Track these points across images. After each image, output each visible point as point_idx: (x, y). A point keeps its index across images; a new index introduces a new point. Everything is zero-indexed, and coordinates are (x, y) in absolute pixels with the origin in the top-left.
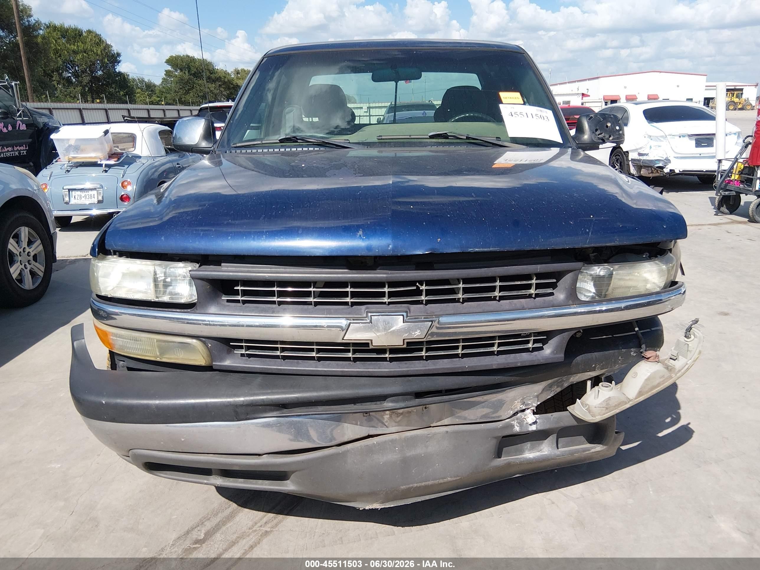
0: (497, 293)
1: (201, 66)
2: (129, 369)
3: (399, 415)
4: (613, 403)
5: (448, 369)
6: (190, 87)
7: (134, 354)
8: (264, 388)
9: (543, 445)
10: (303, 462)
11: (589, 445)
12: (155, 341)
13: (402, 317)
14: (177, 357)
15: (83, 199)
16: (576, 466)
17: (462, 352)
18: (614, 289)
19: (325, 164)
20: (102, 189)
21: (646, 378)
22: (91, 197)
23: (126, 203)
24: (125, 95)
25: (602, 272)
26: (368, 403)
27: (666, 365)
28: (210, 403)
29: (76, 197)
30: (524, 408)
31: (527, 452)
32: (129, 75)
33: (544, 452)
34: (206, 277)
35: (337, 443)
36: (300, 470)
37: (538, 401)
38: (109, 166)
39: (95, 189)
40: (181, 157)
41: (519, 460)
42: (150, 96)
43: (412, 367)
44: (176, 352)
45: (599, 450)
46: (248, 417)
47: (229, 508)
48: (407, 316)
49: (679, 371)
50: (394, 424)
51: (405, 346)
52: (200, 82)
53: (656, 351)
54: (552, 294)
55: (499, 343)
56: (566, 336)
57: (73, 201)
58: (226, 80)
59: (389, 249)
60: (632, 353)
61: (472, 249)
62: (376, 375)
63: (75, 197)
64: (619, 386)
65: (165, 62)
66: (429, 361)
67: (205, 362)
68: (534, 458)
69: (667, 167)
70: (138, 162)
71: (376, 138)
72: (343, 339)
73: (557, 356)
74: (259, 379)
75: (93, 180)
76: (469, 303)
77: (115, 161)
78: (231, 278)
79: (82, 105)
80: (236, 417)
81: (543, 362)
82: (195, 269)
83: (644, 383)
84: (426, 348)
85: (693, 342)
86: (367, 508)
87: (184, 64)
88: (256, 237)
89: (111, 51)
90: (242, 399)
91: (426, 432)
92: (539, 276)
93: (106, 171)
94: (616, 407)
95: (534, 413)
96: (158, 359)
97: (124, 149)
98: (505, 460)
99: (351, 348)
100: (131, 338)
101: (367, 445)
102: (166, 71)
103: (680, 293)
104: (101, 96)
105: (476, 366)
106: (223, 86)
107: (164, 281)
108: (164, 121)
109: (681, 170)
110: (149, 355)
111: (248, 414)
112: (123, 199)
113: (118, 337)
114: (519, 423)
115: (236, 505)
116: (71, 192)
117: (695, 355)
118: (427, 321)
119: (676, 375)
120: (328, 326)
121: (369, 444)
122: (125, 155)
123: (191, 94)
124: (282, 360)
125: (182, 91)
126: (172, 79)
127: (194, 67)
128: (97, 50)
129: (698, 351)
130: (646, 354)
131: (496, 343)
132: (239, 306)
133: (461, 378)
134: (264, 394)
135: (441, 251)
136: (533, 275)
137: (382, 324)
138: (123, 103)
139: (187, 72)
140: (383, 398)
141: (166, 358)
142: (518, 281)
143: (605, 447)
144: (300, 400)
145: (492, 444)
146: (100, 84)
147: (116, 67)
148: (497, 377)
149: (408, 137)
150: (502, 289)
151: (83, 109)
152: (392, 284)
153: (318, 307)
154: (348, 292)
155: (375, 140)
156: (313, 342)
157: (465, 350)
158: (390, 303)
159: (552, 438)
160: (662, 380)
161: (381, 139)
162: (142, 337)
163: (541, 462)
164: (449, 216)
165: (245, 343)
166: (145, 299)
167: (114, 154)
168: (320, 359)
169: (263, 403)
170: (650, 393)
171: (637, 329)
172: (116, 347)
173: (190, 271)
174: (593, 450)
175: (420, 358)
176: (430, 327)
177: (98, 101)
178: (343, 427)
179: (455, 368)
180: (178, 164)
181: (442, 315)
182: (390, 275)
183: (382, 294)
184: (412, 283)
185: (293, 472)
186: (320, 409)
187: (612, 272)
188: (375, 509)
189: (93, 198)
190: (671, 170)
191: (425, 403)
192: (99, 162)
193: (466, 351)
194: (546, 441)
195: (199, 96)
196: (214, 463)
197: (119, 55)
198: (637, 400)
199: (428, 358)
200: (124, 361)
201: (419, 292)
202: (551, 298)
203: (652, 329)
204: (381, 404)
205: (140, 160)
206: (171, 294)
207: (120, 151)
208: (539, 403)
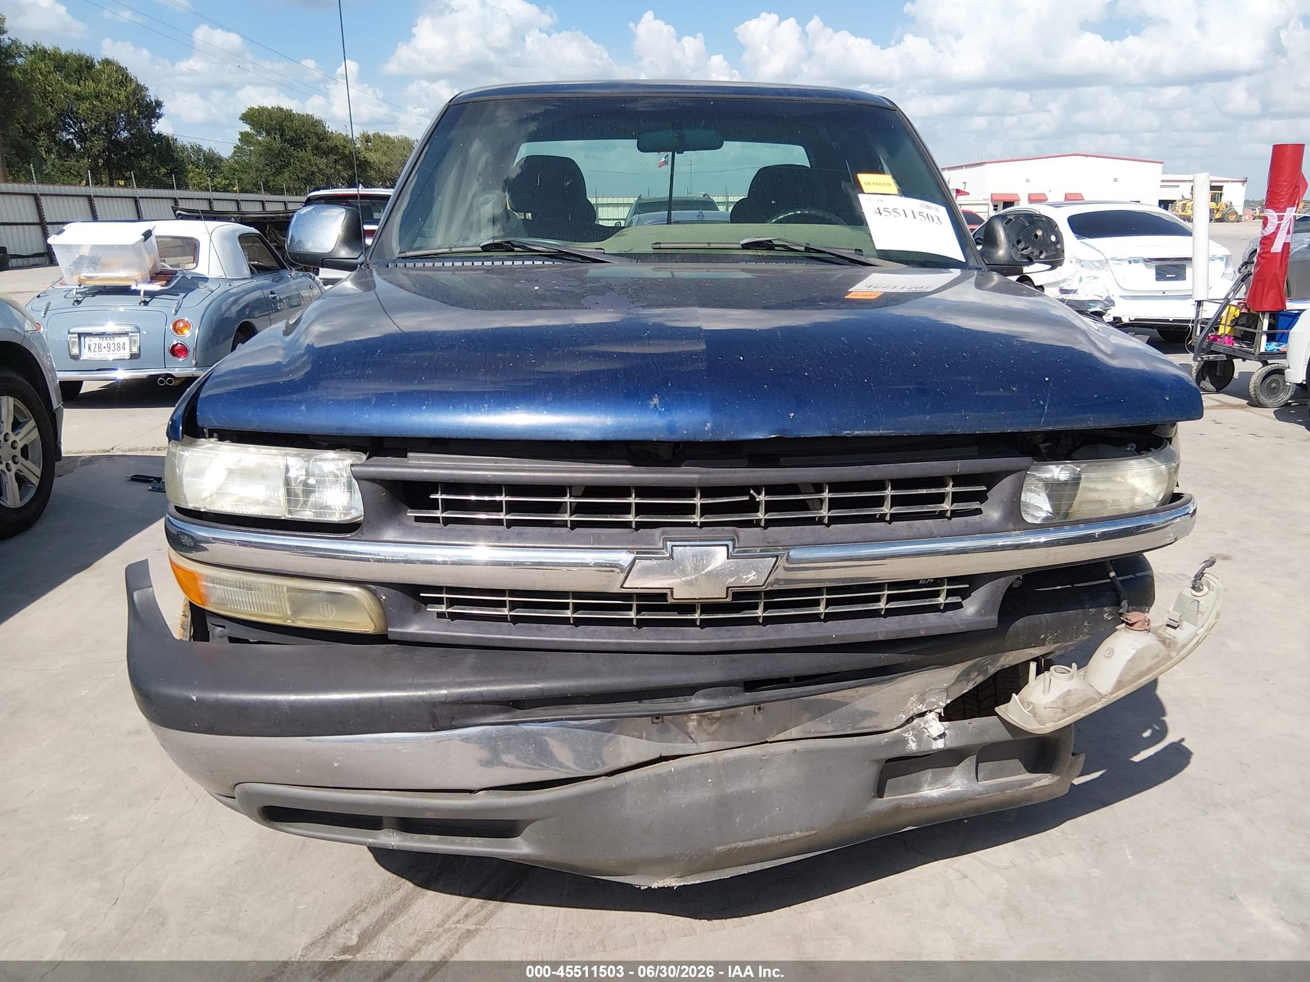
0: (887, 509)
1: (303, 127)
2: (232, 640)
3: (714, 721)
4: (1074, 700)
5: (801, 639)
6: (283, 163)
7: (245, 614)
8: (482, 672)
9: (953, 775)
10: (549, 803)
11: (1028, 776)
12: (285, 589)
13: (725, 548)
14: (323, 618)
15: (104, 351)
16: (1000, 814)
17: (826, 611)
18: (1081, 503)
19: (574, 287)
20: (138, 334)
21: (1129, 657)
22: (118, 347)
23: (181, 360)
24: (169, 175)
25: (1064, 475)
26: (663, 700)
27: (1159, 637)
28: (388, 698)
29: (92, 347)
30: (925, 710)
31: (926, 787)
32: (176, 140)
33: (955, 787)
34: (382, 477)
35: (608, 771)
36: (542, 819)
37: (947, 698)
38: (152, 295)
39: (126, 334)
40: (277, 282)
41: (914, 800)
42: (212, 176)
43: (739, 637)
44: (323, 609)
45: (1046, 783)
46: (454, 723)
47: (398, 890)
48: (734, 547)
49: (1184, 646)
50: (705, 737)
51: (729, 600)
52: (301, 154)
53: (1144, 612)
54: (978, 512)
55: (888, 595)
56: (1002, 584)
57: (86, 355)
58: (347, 152)
59: (706, 429)
60: (1105, 616)
61: (848, 432)
62: (678, 650)
63: (89, 348)
64: (1082, 671)
65: (240, 119)
66: (768, 626)
67: (373, 627)
68: (940, 798)
69: (1108, 312)
70: (202, 289)
71: (650, 246)
72: (622, 587)
73: (987, 618)
74: (472, 657)
75: (119, 318)
76: (839, 526)
77: (162, 286)
78: (425, 478)
79: (92, 190)
80: (433, 724)
81: (962, 628)
82: (359, 463)
83: (1126, 667)
84: (765, 603)
85: (1206, 598)
86: (655, 885)
87: (274, 123)
88: (471, 406)
89: (145, 96)
90: (444, 692)
91: (759, 752)
92: (959, 480)
93: (146, 303)
94: (1079, 708)
95: (941, 719)
96: (289, 623)
97: (178, 266)
98: (891, 801)
99: (635, 603)
100: (242, 585)
101: (659, 774)
102: (241, 134)
103: (1188, 513)
104: (127, 174)
105: (850, 635)
106: (341, 162)
107: (305, 484)
108: (246, 218)
109: (1132, 319)
110: (272, 614)
111: (453, 718)
112: (176, 351)
113: (217, 584)
114: (915, 736)
115: (411, 885)
116: (82, 339)
117: (1209, 621)
118: (768, 557)
119: (1178, 653)
120: (595, 563)
121: (662, 772)
122: (180, 275)
123: (286, 175)
124: (512, 624)
125: (269, 170)
126: (252, 148)
127: (291, 129)
128: (119, 94)
129: (1214, 613)
130: (1128, 618)
131: (884, 595)
132: (437, 529)
133: (822, 656)
134: (482, 683)
135: (795, 433)
136: (948, 478)
137: (691, 560)
138: (165, 188)
139: (277, 136)
140: (689, 690)
141: (304, 620)
142: (922, 488)
143: (1056, 778)
144: (546, 694)
145: (870, 773)
146: (125, 153)
147: (153, 125)
148: (883, 656)
149: (706, 246)
150: (896, 501)
151: (94, 196)
152: (707, 492)
153: (577, 530)
154: (630, 504)
155: (650, 250)
156: (568, 592)
157: (830, 607)
158: (703, 525)
159: (970, 762)
160: (1155, 661)
161: (660, 248)
162: (261, 583)
163: (951, 804)
164: (806, 374)
165: (446, 594)
166: (268, 514)
167: (161, 273)
168: (578, 622)
169: (480, 699)
170: (1135, 684)
171: (1112, 574)
172: (211, 600)
173: (352, 465)
174: (1036, 784)
175: (754, 621)
176: (773, 567)
177: (122, 183)
178: (618, 742)
179: (815, 638)
180: (272, 293)
181: (794, 546)
182: (705, 476)
183: (691, 509)
184: (742, 490)
185: (530, 822)
186: (580, 709)
187: (1079, 475)
188: (668, 887)
189: (123, 349)
190: (1115, 318)
191: (759, 700)
192: (133, 287)
193: (832, 609)
194: (957, 768)
195: (298, 179)
196: (390, 806)
197: (159, 104)
198: (1114, 695)
199: (768, 621)
200: (224, 627)
201: (753, 506)
202: (976, 518)
203: (1138, 575)
204: (685, 700)
205: (206, 284)
206: (315, 506)
207: (170, 268)
208: (949, 701)
